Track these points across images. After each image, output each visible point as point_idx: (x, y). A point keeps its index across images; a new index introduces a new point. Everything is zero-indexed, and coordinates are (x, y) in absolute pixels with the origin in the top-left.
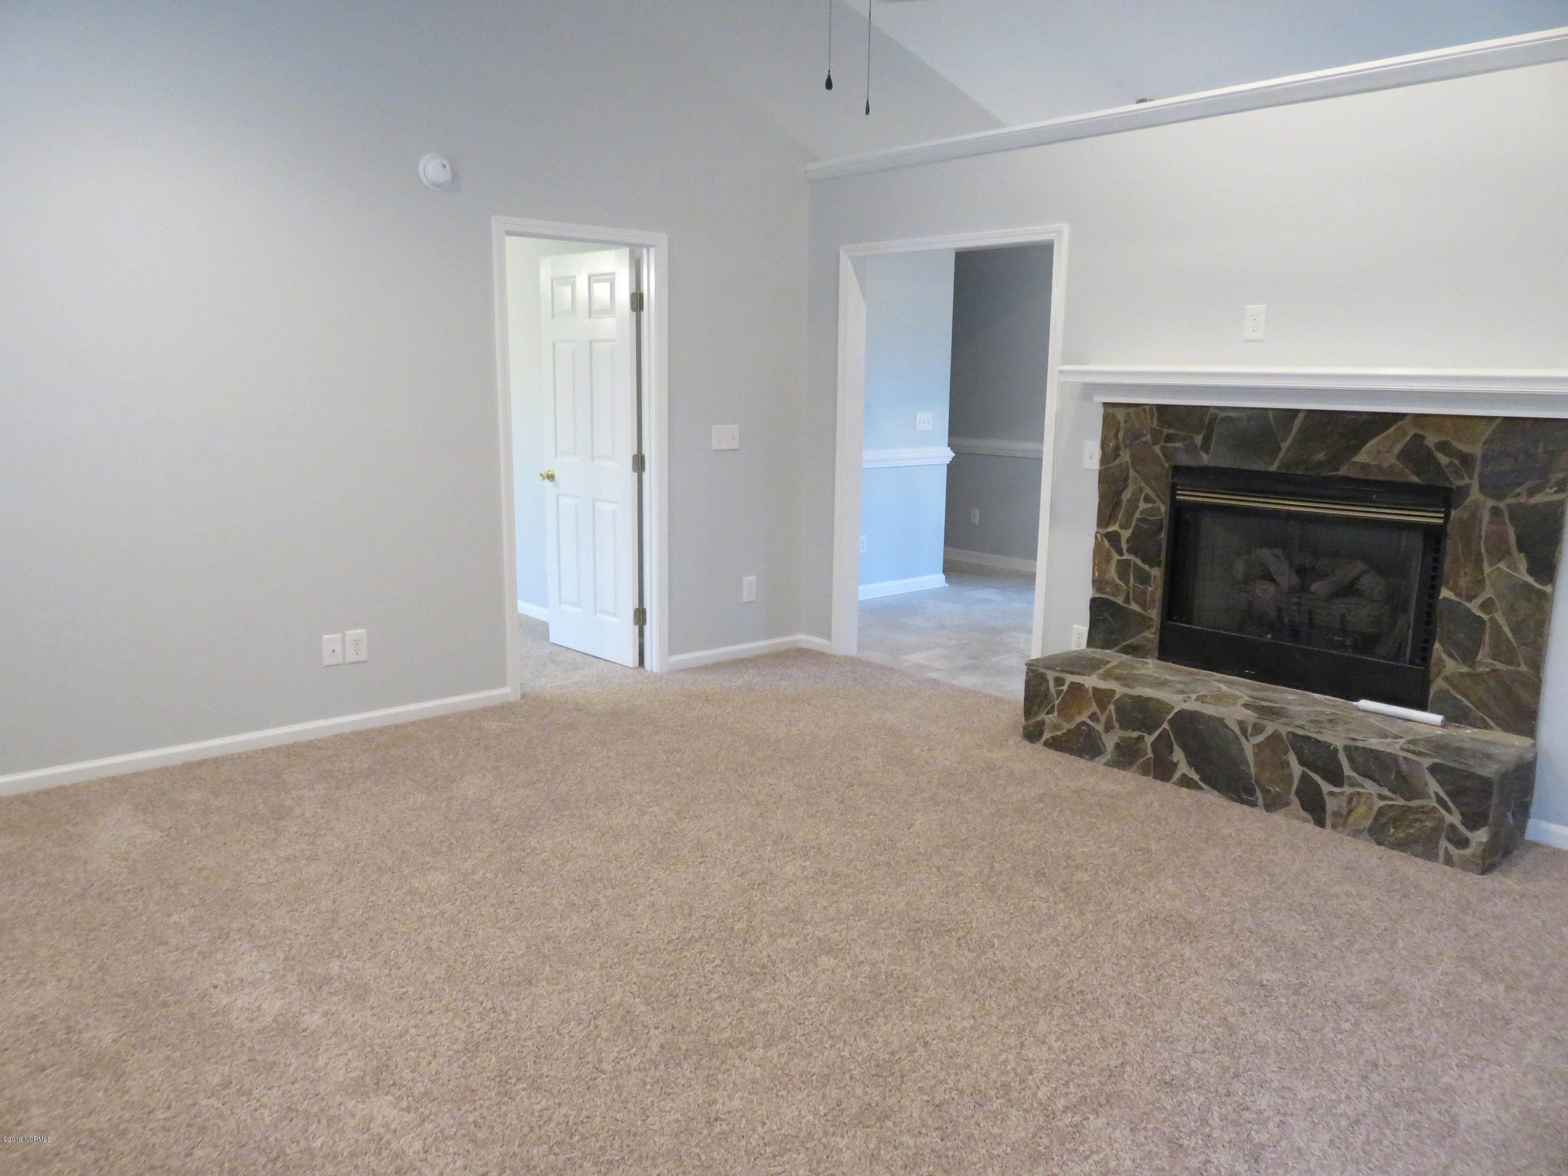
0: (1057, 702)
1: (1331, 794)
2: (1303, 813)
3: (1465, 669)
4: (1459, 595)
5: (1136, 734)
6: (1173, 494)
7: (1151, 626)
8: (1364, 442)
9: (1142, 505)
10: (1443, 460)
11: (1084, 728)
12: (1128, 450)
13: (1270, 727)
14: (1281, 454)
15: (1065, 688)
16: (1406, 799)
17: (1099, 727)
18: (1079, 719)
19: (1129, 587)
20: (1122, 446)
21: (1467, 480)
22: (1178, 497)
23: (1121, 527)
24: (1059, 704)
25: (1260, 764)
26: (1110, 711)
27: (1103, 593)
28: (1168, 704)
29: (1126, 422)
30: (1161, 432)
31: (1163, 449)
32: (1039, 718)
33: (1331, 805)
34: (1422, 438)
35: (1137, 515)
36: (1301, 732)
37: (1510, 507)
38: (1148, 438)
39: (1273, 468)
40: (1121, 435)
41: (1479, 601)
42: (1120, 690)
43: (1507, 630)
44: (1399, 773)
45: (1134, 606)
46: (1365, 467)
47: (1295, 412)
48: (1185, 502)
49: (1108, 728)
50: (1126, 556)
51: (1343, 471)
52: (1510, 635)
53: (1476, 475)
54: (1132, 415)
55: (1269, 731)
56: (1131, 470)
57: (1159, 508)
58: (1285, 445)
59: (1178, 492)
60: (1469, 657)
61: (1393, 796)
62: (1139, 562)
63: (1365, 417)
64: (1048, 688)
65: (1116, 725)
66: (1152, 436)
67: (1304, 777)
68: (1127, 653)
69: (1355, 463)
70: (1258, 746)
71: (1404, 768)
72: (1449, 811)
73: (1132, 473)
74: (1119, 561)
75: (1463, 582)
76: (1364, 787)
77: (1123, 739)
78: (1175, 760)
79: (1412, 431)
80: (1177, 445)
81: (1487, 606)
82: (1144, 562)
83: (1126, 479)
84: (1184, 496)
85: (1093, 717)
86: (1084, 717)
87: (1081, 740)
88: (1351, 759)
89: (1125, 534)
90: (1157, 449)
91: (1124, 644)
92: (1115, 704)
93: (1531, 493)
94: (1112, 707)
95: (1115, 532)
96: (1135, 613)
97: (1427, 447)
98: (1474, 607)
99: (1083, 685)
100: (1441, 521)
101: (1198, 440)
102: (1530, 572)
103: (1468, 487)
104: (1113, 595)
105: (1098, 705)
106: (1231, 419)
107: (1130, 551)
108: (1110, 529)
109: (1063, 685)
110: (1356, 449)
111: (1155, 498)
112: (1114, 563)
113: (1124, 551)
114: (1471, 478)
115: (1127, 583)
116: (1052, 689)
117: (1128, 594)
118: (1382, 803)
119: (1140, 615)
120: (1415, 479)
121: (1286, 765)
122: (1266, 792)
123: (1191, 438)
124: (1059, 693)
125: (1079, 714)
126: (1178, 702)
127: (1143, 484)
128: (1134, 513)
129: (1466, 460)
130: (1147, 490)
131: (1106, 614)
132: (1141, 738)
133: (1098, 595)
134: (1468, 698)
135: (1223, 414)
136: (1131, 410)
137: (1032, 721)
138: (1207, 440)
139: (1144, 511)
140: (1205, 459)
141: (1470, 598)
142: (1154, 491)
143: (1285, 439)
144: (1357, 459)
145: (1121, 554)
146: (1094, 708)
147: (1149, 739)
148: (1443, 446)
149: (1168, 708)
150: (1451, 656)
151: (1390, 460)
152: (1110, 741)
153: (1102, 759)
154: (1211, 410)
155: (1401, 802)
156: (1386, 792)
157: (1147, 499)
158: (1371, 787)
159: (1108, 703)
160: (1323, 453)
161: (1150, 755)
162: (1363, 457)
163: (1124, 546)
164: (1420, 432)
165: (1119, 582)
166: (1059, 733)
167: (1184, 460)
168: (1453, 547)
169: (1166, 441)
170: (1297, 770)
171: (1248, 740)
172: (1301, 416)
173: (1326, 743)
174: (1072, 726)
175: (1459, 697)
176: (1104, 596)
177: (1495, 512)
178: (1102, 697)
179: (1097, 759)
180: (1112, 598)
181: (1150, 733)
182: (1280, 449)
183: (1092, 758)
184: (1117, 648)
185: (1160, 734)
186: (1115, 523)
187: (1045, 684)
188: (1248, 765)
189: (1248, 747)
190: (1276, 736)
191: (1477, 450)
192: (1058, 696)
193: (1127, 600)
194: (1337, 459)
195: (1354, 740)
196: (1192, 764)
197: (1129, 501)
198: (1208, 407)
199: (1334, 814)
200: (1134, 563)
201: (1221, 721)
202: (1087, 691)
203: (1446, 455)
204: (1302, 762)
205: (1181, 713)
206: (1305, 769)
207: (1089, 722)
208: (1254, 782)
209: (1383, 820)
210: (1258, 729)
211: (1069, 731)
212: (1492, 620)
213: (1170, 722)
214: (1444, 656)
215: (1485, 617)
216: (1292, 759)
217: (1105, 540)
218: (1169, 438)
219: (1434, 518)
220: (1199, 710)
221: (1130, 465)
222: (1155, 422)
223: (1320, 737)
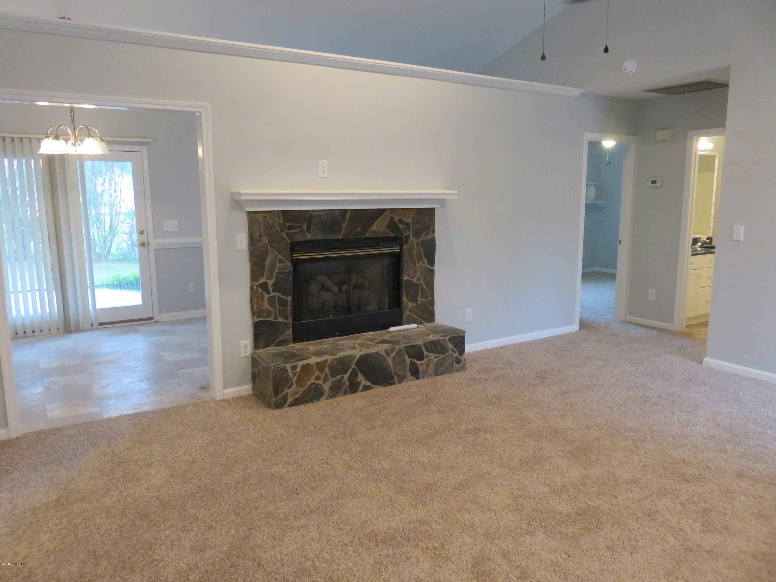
0: (294, 380)
1: (421, 364)
2: (412, 378)
3: (415, 305)
4: (410, 277)
5: (339, 377)
6: (292, 257)
7: (290, 328)
8: (373, 222)
9: (278, 265)
10: (401, 226)
11: (313, 386)
12: (266, 236)
13: (397, 348)
14: (343, 231)
15: (298, 370)
16: (443, 355)
17: (320, 382)
18: (309, 383)
19: (276, 310)
20: (263, 235)
21: (408, 233)
22: (294, 258)
23: (267, 279)
24: (296, 380)
25: (395, 365)
26: (326, 371)
27: (261, 317)
28: (353, 356)
29: (264, 221)
30: (285, 225)
31: (287, 234)
32: (284, 393)
33: (421, 369)
34: (394, 218)
35: (276, 271)
36: (408, 345)
37: (421, 241)
38: (278, 228)
39: (340, 237)
40: (262, 229)
41: (416, 278)
42: (329, 358)
43: (424, 286)
44: (441, 346)
45: (281, 320)
46: (376, 232)
47: (347, 210)
48: (298, 260)
49: (325, 380)
50: (273, 294)
51: (368, 235)
52: (425, 288)
53: (411, 231)
54: (267, 217)
55: (397, 349)
56: (269, 247)
57: (287, 265)
58: (344, 226)
59: (294, 255)
60: (415, 301)
61: (439, 355)
62: (280, 295)
63: (375, 211)
64: (288, 374)
65: (329, 376)
66: (280, 228)
67: (412, 363)
68: (280, 345)
69: (372, 231)
70: (394, 358)
71: (442, 343)
72: (455, 352)
73: (270, 248)
74: (268, 298)
75: (411, 272)
76: (431, 357)
77: (333, 383)
78: (359, 381)
79: (390, 216)
80: (294, 231)
81: (418, 279)
82: (283, 295)
83: (267, 252)
84: (297, 257)
85: (317, 378)
86: (312, 381)
87: (312, 393)
88: (426, 348)
89: (270, 283)
90: (283, 234)
91: (277, 341)
92: (328, 367)
93: (426, 236)
94: (327, 369)
95: (264, 282)
96: (282, 323)
97: (395, 222)
98: (415, 280)
99: (310, 364)
100: (399, 250)
101: (305, 227)
102: (428, 264)
103: (409, 235)
104: (268, 317)
105: (319, 371)
106: (319, 216)
107: (274, 291)
108: (261, 281)
109: (296, 368)
110: (371, 225)
111: (285, 260)
112: (266, 299)
113: (271, 291)
114: (409, 232)
115: (275, 309)
116: (290, 373)
117: (276, 314)
118: (436, 360)
119: (284, 323)
120: (392, 235)
121: (405, 360)
122: (398, 375)
123: (302, 227)
124: (294, 374)
125: (309, 380)
126: (358, 353)
127: (277, 254)
128: (274, 270)
129: (407, 225)
130: (280, 256)
131: (265, 329)
132: (342, 377)
133: (258, 320)
134: (415, 315)
135: (315, 214)
136: (267, 215)
137: (279, 397)
138: (309, 228)
139: (279, 268)
140: (309, 237)
141: (413, 278)
142: (284, 256)
143: (343, 223)
144: (372, 229)
145: (269, 293)
146: (317, 373)
147: (346, 376)
148: (400, 221)
149: (353, 357)
150: (410, 301)
151: (383, 229)
152: (326, 387)
153: (324, 397)
154: (310, 212)
155: (442, 356)
156: (437, 355)
157: (281, 261)
158: (432, 355)
159: (325, 367)
160: (359, 228)
161: (347, 384)
162: (374, 228)
163: (270, 289)
164: (393, 216)
165: (271, 309)
166: (298, 396)
167: (300, 238)
168: (405, 258)
169: (288, 229)
170: (408, 360)
171: (389, 357)
172: (349, 213)
173: (417, 345)
174: (306, 388)
175: (413, 315)
176: (262, 319)
177: (418, 244)
178: (321, 367)
179: (321, 399)
180: (267, 319)
181: (346, 373)
182: (342, 228)
183: (318, 400)
184: (273, 345)
185: (352, 372)
186: (263, 277)
187: (286, 373)
188: (390, 368)
189: (389, 360)
190: (400, 350)
191: (409, 221)
192: (294, 375)
193: (276, 317)
194: (365, 230)
195: (426, 339)
196: (367, 378)
197: (269, 264)
198: (308, 210)
199: (423, 372)
200: (278, 296)
201: (378, 353)
202: (313, 366)
203: (401, 224)
204: (410, 357)
205: (361, 357)
206: (411, 359)
207: (315, 382)
208: (393, 374)
209: (438, 366)
210: (393, 350)
211: (304, 391)
212: (420, 284)
213: (356, 364)
214: (408, 302)
215: (419, 283)
216: (406, 357)
217: (259, 288)
218: (290, 228)
219: (396, 250)
220: (368, 352)
221: (268, 244)
222: (281, 220)
223: (415, 344)
